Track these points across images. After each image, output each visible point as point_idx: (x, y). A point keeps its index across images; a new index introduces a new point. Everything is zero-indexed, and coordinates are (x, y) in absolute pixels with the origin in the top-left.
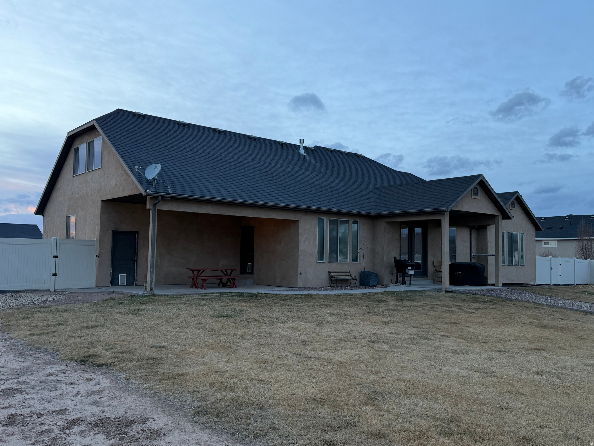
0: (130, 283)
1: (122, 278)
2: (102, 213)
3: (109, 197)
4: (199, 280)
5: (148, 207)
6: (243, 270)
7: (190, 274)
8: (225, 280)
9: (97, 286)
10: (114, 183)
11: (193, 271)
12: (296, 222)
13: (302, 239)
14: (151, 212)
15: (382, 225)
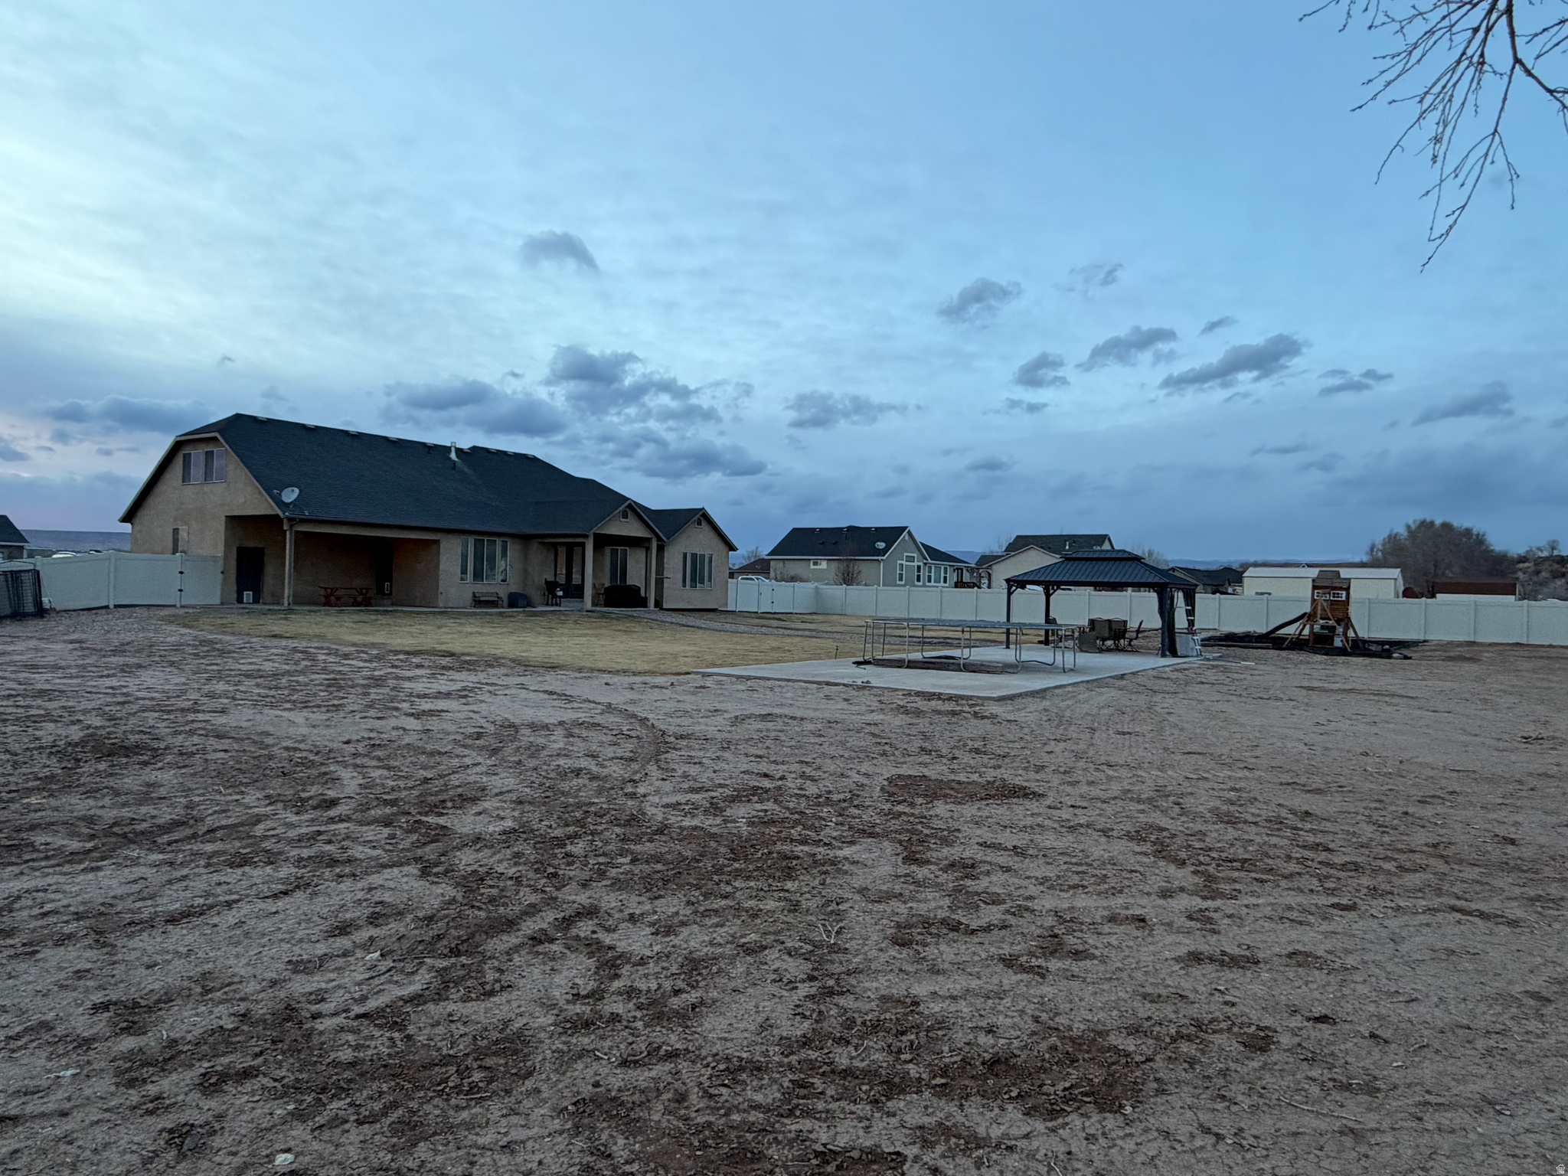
0: (256, 601)
1: (248, 595)
2: (226, 528)
3: (236, 513)
4: (333, 599)
5: (285, 528)
6: (380, 591)
7: (322, 592)
8: (360, 599)
9: (222, 604)
10: (242, 500)
11: (325, 589)
12: (437, 542)
13: (443, 558)
14: (288, 533)
15: (535, 545)
